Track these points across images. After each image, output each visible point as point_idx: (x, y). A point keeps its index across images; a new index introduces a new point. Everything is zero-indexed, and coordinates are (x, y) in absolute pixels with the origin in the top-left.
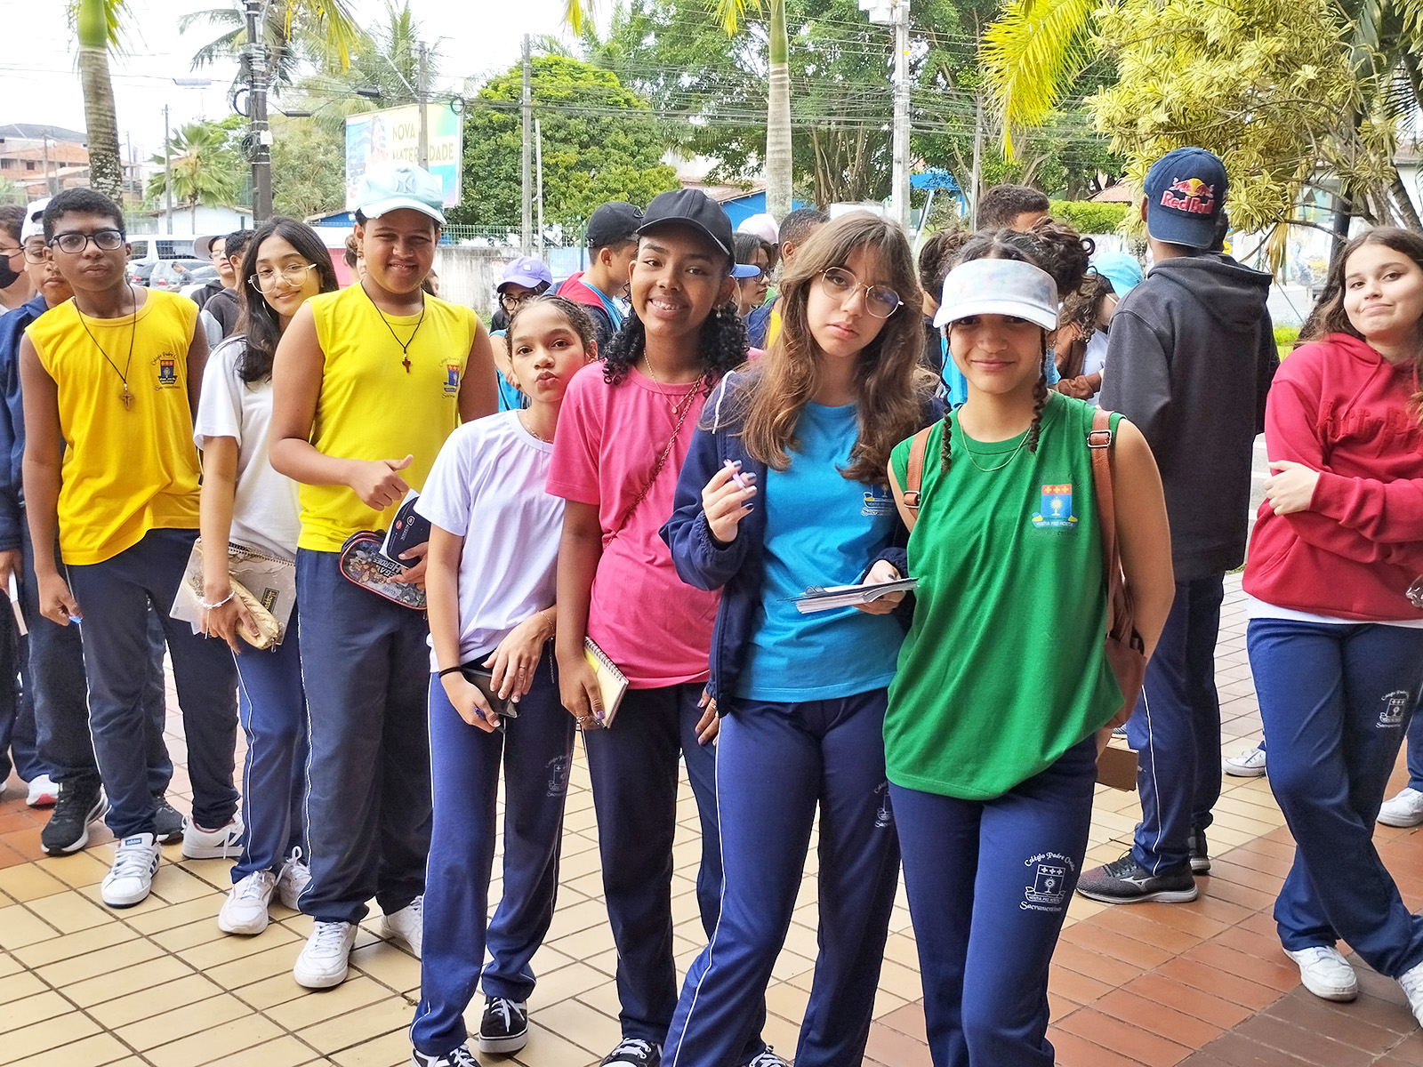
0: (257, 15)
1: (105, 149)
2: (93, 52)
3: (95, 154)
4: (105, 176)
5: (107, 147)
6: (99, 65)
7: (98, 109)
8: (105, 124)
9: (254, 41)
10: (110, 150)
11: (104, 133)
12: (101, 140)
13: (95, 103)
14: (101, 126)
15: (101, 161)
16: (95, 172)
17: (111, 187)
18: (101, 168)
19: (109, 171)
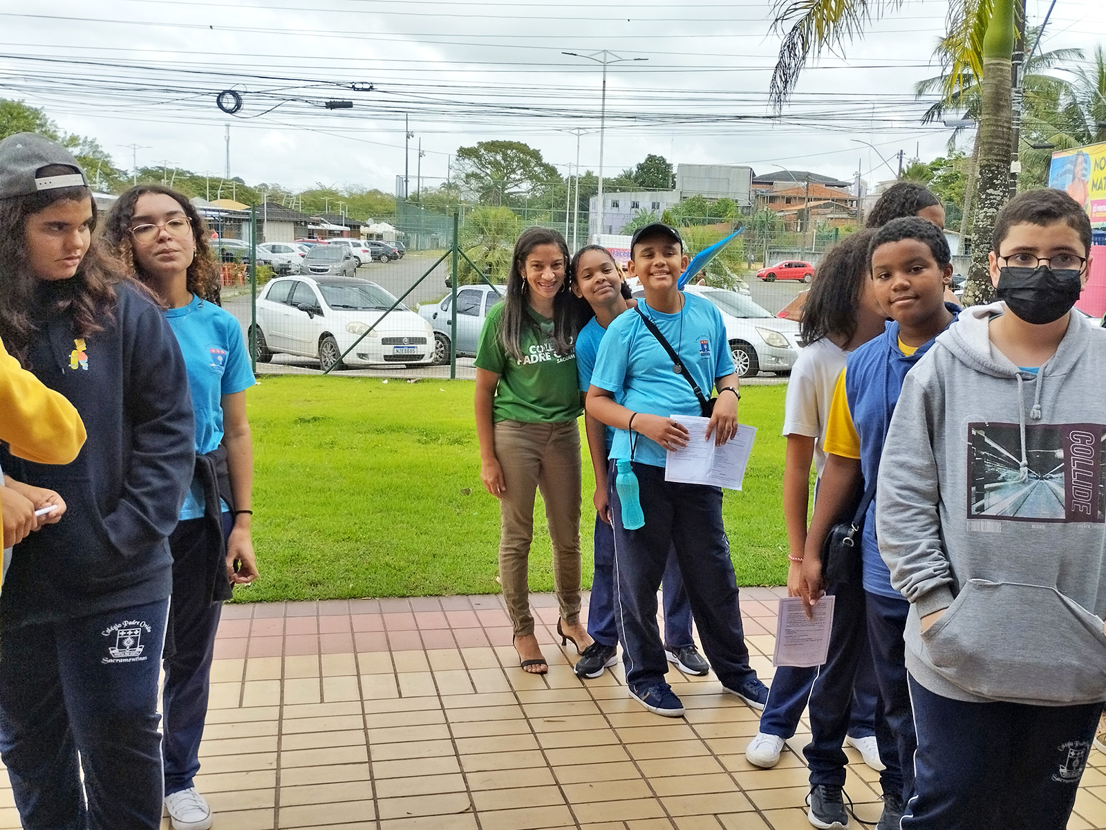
0: (1020, 64)
1: (996, 160)
2: (998, 64)
3: (987, 165)
4: (994, 187)
5: (998, 158)
6: (1003, 77)
7: (997, 121)
8: (1001, 135)
9: (1015, 86)
10: (1003, 161)
11: (998, 144)
12: (995, 151)
13: (995, 115)
14: (998, 137)
15: (992, 172)
16: (985, 183)
17: (999, 198)
18: (991, 179)
19: (999, 181)
